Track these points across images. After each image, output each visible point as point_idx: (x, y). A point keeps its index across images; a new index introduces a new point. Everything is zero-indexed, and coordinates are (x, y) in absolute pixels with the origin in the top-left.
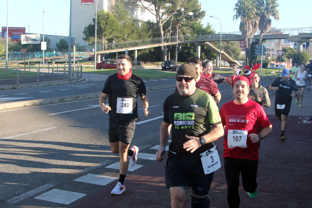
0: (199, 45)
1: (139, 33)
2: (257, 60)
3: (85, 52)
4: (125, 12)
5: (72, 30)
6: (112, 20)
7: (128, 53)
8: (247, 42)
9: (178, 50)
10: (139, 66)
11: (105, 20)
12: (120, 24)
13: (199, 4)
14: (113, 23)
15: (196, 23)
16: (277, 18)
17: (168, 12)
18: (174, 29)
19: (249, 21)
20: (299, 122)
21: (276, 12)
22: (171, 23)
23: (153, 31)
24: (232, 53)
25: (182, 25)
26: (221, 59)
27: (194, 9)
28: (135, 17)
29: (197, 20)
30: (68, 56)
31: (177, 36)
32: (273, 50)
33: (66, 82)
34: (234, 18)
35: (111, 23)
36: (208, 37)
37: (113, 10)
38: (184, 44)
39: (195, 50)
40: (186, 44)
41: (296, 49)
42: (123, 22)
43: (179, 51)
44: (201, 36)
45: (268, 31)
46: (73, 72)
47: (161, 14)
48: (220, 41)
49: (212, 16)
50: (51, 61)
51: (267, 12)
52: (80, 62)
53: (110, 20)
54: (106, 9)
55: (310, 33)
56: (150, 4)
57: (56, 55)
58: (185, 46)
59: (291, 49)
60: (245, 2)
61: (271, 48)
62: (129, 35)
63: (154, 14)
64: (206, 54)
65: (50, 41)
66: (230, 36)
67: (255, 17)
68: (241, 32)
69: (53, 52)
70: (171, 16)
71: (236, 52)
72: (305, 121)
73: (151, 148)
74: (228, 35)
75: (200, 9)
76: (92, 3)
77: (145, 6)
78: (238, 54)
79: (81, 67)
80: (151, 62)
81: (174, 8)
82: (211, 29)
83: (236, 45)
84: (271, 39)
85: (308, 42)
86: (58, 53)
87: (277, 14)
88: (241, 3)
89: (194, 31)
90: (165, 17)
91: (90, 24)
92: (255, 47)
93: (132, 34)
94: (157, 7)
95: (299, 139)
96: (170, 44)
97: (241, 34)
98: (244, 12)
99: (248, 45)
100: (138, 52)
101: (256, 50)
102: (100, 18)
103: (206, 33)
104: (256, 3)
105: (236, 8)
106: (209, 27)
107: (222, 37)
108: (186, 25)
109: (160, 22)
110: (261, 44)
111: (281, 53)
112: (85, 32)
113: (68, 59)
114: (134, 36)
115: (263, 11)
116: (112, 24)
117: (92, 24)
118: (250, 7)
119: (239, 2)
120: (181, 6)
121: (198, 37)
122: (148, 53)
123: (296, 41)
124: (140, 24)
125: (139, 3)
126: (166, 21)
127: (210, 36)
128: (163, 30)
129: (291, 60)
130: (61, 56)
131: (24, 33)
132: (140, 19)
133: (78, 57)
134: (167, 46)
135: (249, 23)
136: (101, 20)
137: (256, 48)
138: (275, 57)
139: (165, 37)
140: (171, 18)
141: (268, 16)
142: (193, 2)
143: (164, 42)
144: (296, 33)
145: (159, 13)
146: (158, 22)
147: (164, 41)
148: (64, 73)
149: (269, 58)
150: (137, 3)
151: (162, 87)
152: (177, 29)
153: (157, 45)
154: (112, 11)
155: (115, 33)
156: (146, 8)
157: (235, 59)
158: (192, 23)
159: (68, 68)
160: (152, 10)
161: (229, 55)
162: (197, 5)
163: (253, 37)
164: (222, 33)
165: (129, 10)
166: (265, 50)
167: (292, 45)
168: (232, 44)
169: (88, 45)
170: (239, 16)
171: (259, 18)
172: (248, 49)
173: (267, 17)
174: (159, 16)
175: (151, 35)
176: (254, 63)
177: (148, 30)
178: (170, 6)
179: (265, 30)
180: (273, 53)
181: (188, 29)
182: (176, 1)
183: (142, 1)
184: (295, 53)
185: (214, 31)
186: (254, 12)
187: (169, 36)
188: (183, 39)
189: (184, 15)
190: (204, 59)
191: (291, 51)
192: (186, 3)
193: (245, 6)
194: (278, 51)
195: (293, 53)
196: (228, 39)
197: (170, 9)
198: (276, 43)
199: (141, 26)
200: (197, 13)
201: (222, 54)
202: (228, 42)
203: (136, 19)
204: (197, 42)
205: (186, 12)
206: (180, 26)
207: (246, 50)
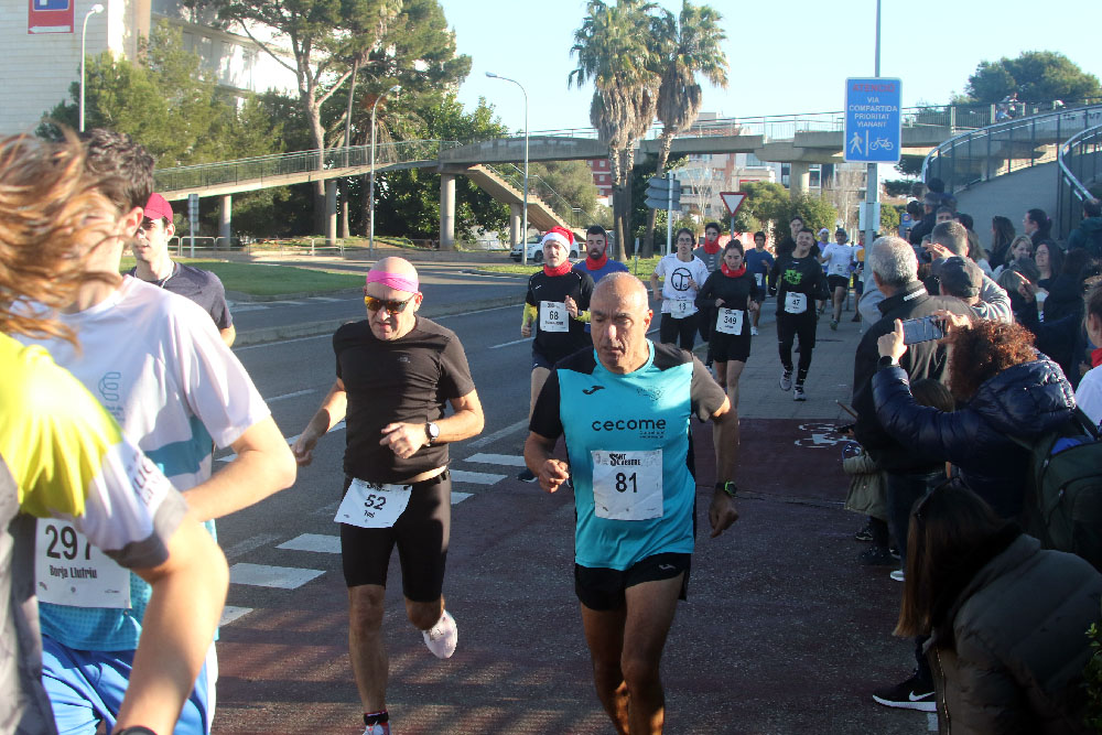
0: (450, 174)
1: (236, 135)
2: (654, 227)
4: (186, 58)
6: (140, 89)
7: (197, 205)
8: (618, 164)
9: (377, 195)
10: (238, 253)
11: (116, 90)
12: (169, 102)
13: (448, 31)
14: (142, 99)
15: (439, 99)
16: (720, 80)
17: (338, 61)
18: (362, 120)
19: (625, 93)
20: (797, 443)
21: (716, 58)
22: (351, 100)
23: (284, 130)
24: (566, 205)
25: (389, 105)
26: (526, 223)
27: (430, 49)
28: (222, 77)
29: (441, 87)
31: (373, 146)
32: (709, 190)
34: (570, 80)
35: (136, 100)
36: (483, 147)
37: (144, 55)
38: (397, 173)
39: (437, 194)
40: (406, 173)
41: (787, 187)
42: (180, 95)
43: (381, 199)
44: (457, 143)
45: (688, 126)
47: (313, 68)
48: (523, 161)
49: (494, 73)
51: (687, 61)
53: (131, 91)
54: (117, 48)
55: (835, 130)
56: (277, 31)
58: (401, 181)
59: (770, 188)
60: (608, 25)
61: (701, 184)
62: (201, 141)
63: (289, 68)
64: (474, 208)
66: (557, 144)
67: (645, 75)
68: (596, 130)
70: (350, 73)
71: (579, 201)
72: (818, 439)
73: (280, 546)
74: (549, 142)
75: (454, 49)
76: (67, 28)
77: (259, 39)
78: (586, 208)
80: (282, 236)
81: (360, 46)
82: (492, 121)
83: (581, 175)
84: (699, 153)
85: (830, 162)
87: (721, 66)
88: (594, 30)
89: (431, 127)
90: (329, 78)
91: (61, 102)
92: (642, 179)
93: (213, 138)
94: (300, 43)
95: (800, 501)
96: (347, 172)
97: (594, 135)
98: (606, 58)
99: (623, 174)
100: (233, 201)
101: (648, 192)
102: (98, 81)
103: (474, 133)
104: (647, 27)
105: (577, 47)
106: (483, 112)
107: (530, 147)
108: (403, 107)
109: (313, 97)
110: (667, 169)
111: (734, 202)
112: (42, 133)
114: (220, 145)
115: (671, 57)
116: (141, 105)
117: (70, 102)
118: (628, 41)
119: (586, 26)
120: (385, 38)
121: (446, 148)
122: (269, 207)
123: (788, 159)
124: (241, 102)
125: (235, 27)
126: (334, 94)
127: (487, 145)
128: (322, 124)
129: (771, 225)
132: (241, 85)
134: (338, 179)
135: (623, 99)
136: (101, 87)
137: (648, 185)
138: (717, 218)
140: (349, 81)
141: (691, 74)
142: (428, 23)
143: (325, 166)
144: (785, 133)
145: (306, 63)
146: (305, 95)
147: (326, 162)
149: (695, 218)
150: (231, 29)
151: (319, 326)
152: (373, 118)
153: (300, 178)
154: (138, 56)
155: (149, 138)
156: (262, 46)
157: (577, 225)
158: (425, 100)
160: (282, 52)
161: (557, 208)
162: (444, 35)
163: (638, 147)
164: (528, 135)
165: (200, 53)
166: (680, 190)
167: (772, 175)
168: (564, 172)
170: (589, 75)
171: (658, 79)
172: (620, 190)
173: (687, 77)
174: (309, 74)
175: (279, 143)
176: (641, 237)
177: (269, 124)
178: (345, 40)
179: (680, 121)
180: (708, 201)
181: (411, 118)
182: (369, 22)
183: (248, 22)
184: (783, 200)
185: (501, 126)
186: (640, 60)
187: (345, 145)
188: (394, 155)
189: (397, 70)
190: (470, 226)
191: (771, 194)
192: (400, 28)
193: (610, 39)
194: (725, 196)
195: (779, 202)
196: (551, 155)
197: (345, 49)
198: (719, 166)
199: (244, 110)
200: (442, 63)
201: (532, 207)
202: (551, 163)
203: (225, 84)
204: (442, 167)
205: (403, 60)
206: (382, 111)
207: (615, 191)
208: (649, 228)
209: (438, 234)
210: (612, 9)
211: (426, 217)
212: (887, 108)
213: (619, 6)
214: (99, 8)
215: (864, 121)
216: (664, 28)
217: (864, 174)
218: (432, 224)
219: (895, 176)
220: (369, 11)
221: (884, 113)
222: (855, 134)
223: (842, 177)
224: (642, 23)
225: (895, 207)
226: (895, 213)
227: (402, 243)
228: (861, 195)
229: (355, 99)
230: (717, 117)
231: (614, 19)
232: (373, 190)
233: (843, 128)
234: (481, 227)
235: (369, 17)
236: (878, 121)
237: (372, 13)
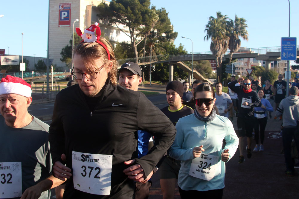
0: (172, 64)
2: (228, 78)
3: (63, 73)
5: (50, 52)
8: (218, 61)
13: (171, 25)
15: (169, 44)
16: (246, 38)
17: (141, 34)
18: (148, 50)
19: (219, 42)
20: (268, 137)
21: (245, 32)
22: (145, 44)
23: (127, 52)
24: (203, 72)
25: (155, 45)
26: (193, 77)
27: (166, 30)
28: (110, 38)
29: (170, 41)
30: (46, 77)
31: (151, 56)
32: (243, 68)
33: (44, 102)
34: (205, 39)
36: (180, 57)
38: (157, 64)
39: (169, 70)
40: (160, 64)
41: (264, 67)
43: (153, 71)
44: (174, 56)
45: (237, 50)
46: (51, 92)
47: (135, 36)
48: (192, 60)
49: (184, 37)
50: (29, 81)
51: (237, 33)
52: (58, 82)
55: (278, 51)
56: (125, 26)
57: (35, 75)
58: (158, 66)
59: (260, 67)
60: (215, 23)
61: (241, 66)
63: (129, 36)
64: (178, 73)
65: (29, 62)
66: (201, 56)
67: (225, 37)
68: (212, 52)
69: (32, 72)
70: (145, 37)
71: (207, 71)
72: (274, 136)
74: (199, 55)
75: (173, 30)
76: (69, 25)
77: (120, 28)
78: (209, 73)
79: (59, 87)
81: (148, 30)
82: (183, 50)
83: (208, 64)
84: (240, 58)
85: (276, 60)
86: (37, 74)
87: (246, 34)
88: (211, 25)
89: (167, 51)
90: (139, 38)
91: (67, 45)
92: (225, 65)
95: (270, 154)
96: (144, 64)
97: (211, 53)
98: (214, 32)
99: (219, 64)
101: (226, 69)
102: (77, 39)
103: (179, 53)
104: (225, 24)
105: (206, 29)
106: (181, 47)
107: (194, 57)
108: (159, 46)
109: (135, 43)
110: (231, 62)
111: (250, 71)
112: (62, 53)
113: (46, 79)
115: (232, 32)
117: (69, 45)
118: (220, 28)
119: (209, 23)
121: (171, 57)
123: (264, 59)
124: (115, 45)
125: (114, 25)
126: (140, 43)
127: (182, 56)
128: (137, 51)
129: (260, 78)
130: (39, 77)
131: (4, 55)
132: (116, 41)
133: (56, 77)
134: (142, 66)
137: (226, 67)
138: (245, 76)
139: (139, 57)
140: (145, 39)
141: (238, 36)
142: (166, 23)
143: (138, 62)
144: (264, 52)
145: (133, 35)
146: (133, 43)
147: (138, 61)
148: (43, 93)
150: (113, 25)
152: (151, 49)
156: (121, 30)
157: (207, 78)
158: (165, 44)
159: (46, 88)
160: (126, 31)
161: (201, 73)
162: (170, 26)
163: (223, 56)
164: (193, 53)
165: (105, 32)
166: (235, 68)
167: (260, 64)
168: (203, 63)
169: (65, 65)
170: (210, 37)
171: (229, 38)
172: (219, 68)
173: (237, 37)
174: (134, 37)
175: (126, 56)
176: (224, 81)
177: (123, 51)
178: (143, 28)
179: (235, 50)
180: (242, 71)
181: (161, 49)
182: (150, 23)
183: (117, 23)
184: (263, 71)
185: (186, 51)
186: (224, 33)
187: (143, 56)
188: (157, 59)
189: (158, 36)
190: (177, 78)
191: (260, 69)
192: (158, 25)
193: (216, 27)
194: (248, 70)
195: (262, 71)
196: (199, 59)
197: (144, 30)
198: (245, 62)
199: (116, 47)
200: (170, 34)
201: (195, 73)
202: (199, 61)
203: (111, 40)
204: (170, 62)
205: (159, 33)
206: (153, 47)
207: (217, 69)
208: (226, 79)
209: (169, 80)
210: (216, 19)
211: (165, 76)
212: (293, 45)
213: (218, 18)
214: (77, 20)
215: (286, 49)
216: (230, 24)
217: (286, 63)
218: (167, 78)
219: (295, 64)
220: (150, 20)
221: (292, 46)
222: (284, 52)
223: (280, 64)
224: (224, 23)
225: (294, 73)
226: (294, 74)
227: (159, 83)
228: (285, 69)
229: (146, 44)
230: (245, 48)
231: (216, 22)
232: (151, 68)
233: (280, 51)
234: (180, 79)
235: (150, 22)
236: (290, 49)
237: (151, 21)
